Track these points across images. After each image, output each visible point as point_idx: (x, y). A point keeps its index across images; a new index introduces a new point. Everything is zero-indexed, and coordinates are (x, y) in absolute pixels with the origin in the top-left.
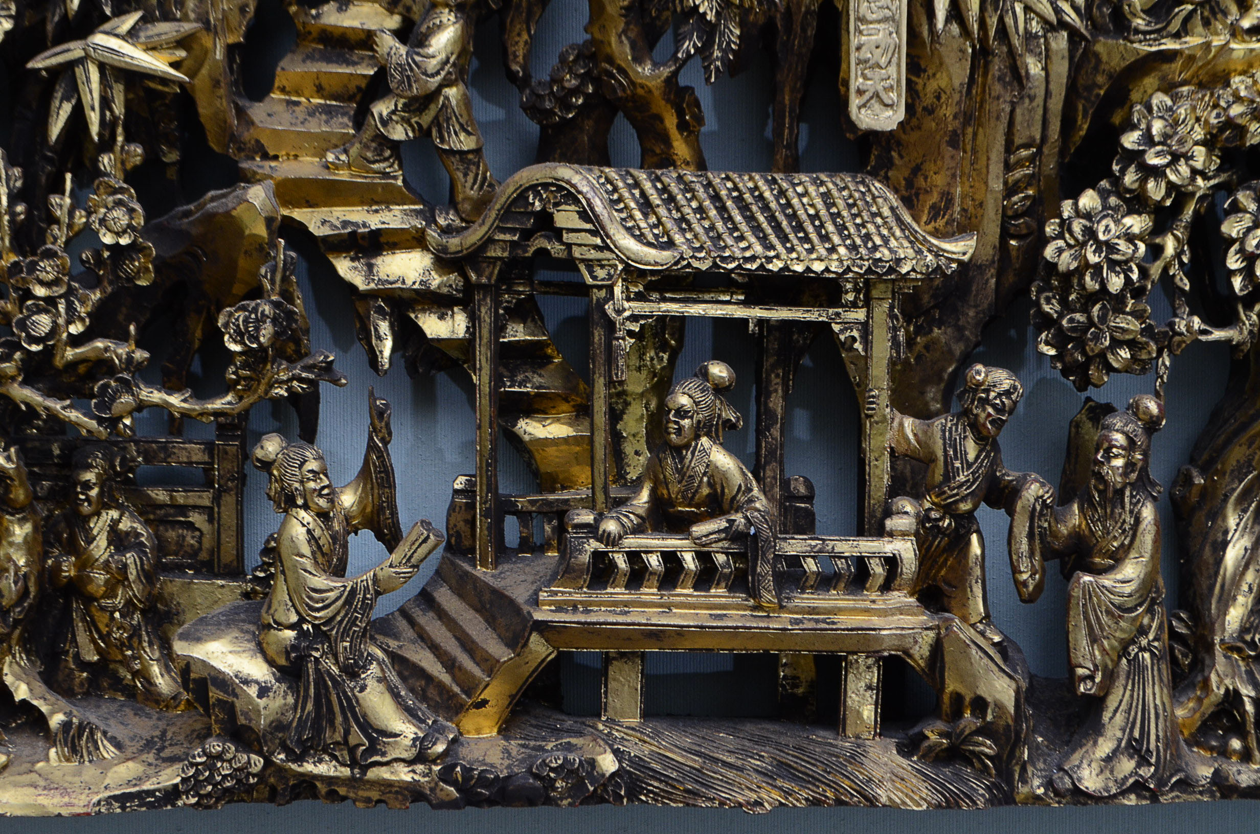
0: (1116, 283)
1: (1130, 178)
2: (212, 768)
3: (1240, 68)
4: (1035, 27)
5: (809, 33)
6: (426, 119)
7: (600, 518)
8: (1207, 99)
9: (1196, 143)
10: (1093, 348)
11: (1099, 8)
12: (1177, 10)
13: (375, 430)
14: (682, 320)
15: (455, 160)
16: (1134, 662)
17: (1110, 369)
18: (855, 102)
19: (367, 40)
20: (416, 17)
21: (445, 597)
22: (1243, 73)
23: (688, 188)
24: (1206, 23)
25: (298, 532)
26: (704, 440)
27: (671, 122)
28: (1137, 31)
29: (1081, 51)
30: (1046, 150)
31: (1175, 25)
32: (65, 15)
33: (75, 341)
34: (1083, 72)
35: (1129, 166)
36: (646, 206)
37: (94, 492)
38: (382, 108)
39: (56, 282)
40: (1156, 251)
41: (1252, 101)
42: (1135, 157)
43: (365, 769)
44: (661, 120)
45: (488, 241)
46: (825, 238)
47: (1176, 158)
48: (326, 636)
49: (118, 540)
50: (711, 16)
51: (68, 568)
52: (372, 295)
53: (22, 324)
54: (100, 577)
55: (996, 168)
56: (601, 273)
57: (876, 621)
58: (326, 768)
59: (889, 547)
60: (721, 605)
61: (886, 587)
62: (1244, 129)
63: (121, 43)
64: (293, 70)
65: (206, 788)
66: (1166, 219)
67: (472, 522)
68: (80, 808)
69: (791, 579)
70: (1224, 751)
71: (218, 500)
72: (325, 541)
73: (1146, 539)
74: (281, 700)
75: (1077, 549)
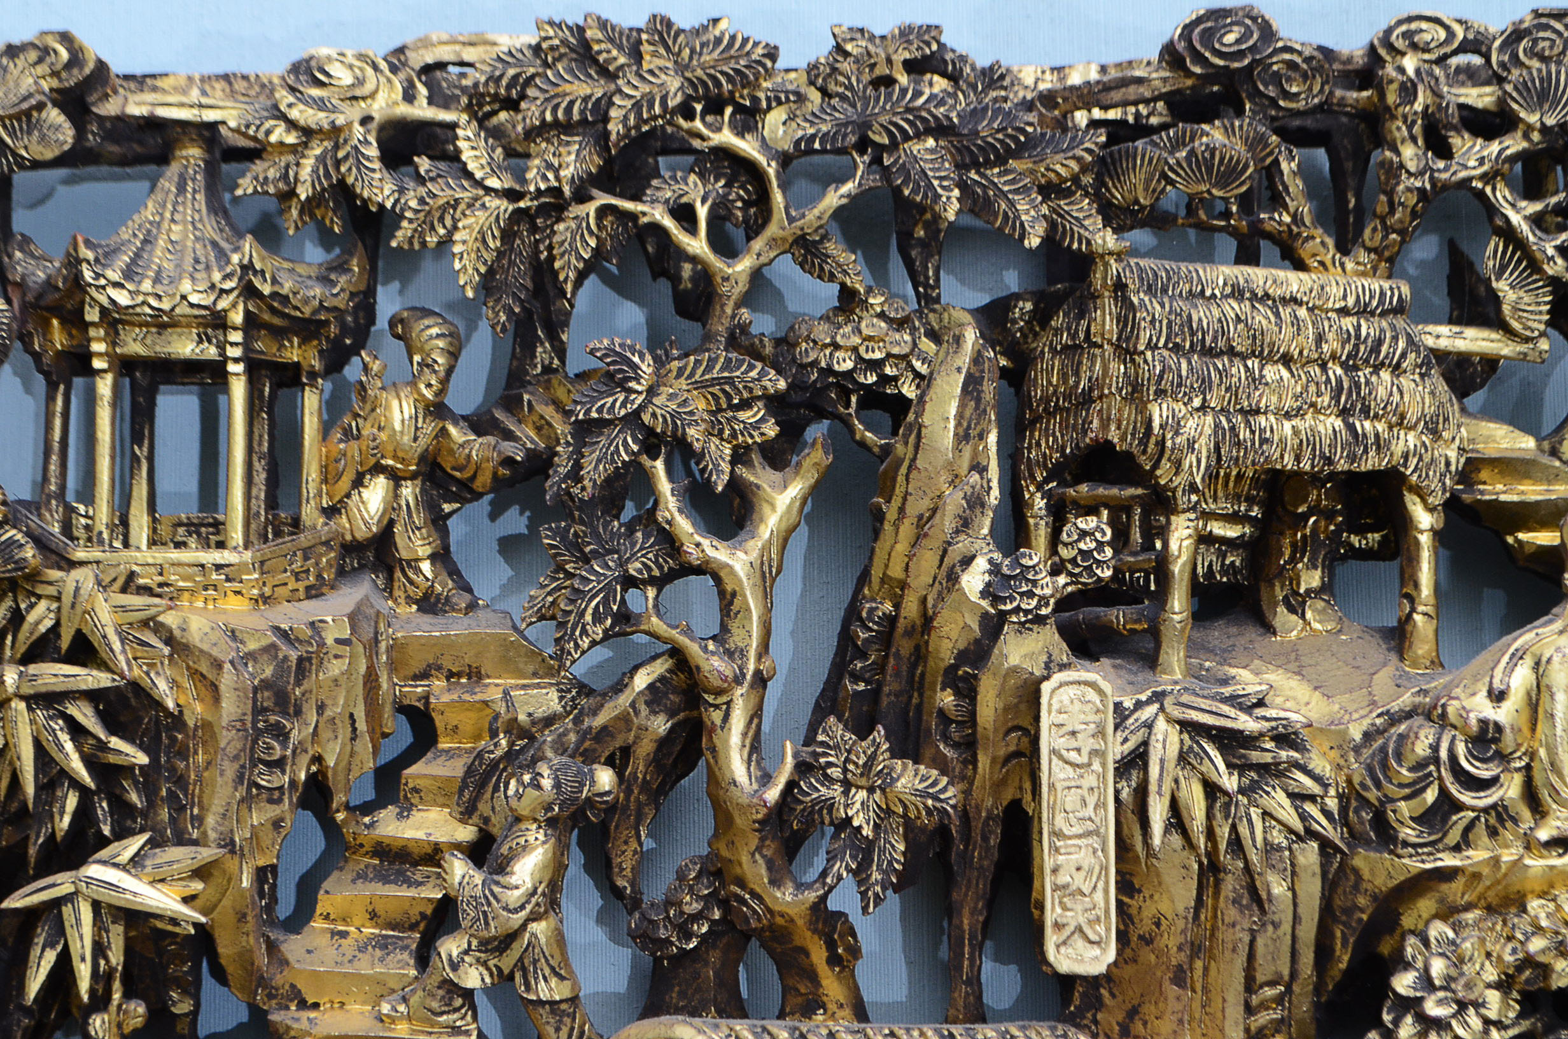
1: (1406, 1032)
3: (1538, 889)
4: (1278, 837)
5: (992, 842)
6: (507, 962)
8: (1498, 928)
9: (1489, 986)
11: (1357, 811)
12: (1454, 818)
15: (544, 1012)
18: (1051, 940)
19: (433, 856)
20: (495, 831)
22: (1542, 895)
24: (1493, 833)
27: (818, 955)
28: (1406, 844)
29: (1335, 865)
30: (1296, 988)
31: (1454, 836)
32: (53, 833)
34: (1340, 891)
35: (1404, 1015)
38: (451, 946)
41: (1557, 933)
42: (1411, 1006)
44: (807, 954)
47: (1462, 1006)
50: (867, 831)
55: (1235, 1011)
62: (1548, 967)
63: (122, 875)
64: (339, 893)
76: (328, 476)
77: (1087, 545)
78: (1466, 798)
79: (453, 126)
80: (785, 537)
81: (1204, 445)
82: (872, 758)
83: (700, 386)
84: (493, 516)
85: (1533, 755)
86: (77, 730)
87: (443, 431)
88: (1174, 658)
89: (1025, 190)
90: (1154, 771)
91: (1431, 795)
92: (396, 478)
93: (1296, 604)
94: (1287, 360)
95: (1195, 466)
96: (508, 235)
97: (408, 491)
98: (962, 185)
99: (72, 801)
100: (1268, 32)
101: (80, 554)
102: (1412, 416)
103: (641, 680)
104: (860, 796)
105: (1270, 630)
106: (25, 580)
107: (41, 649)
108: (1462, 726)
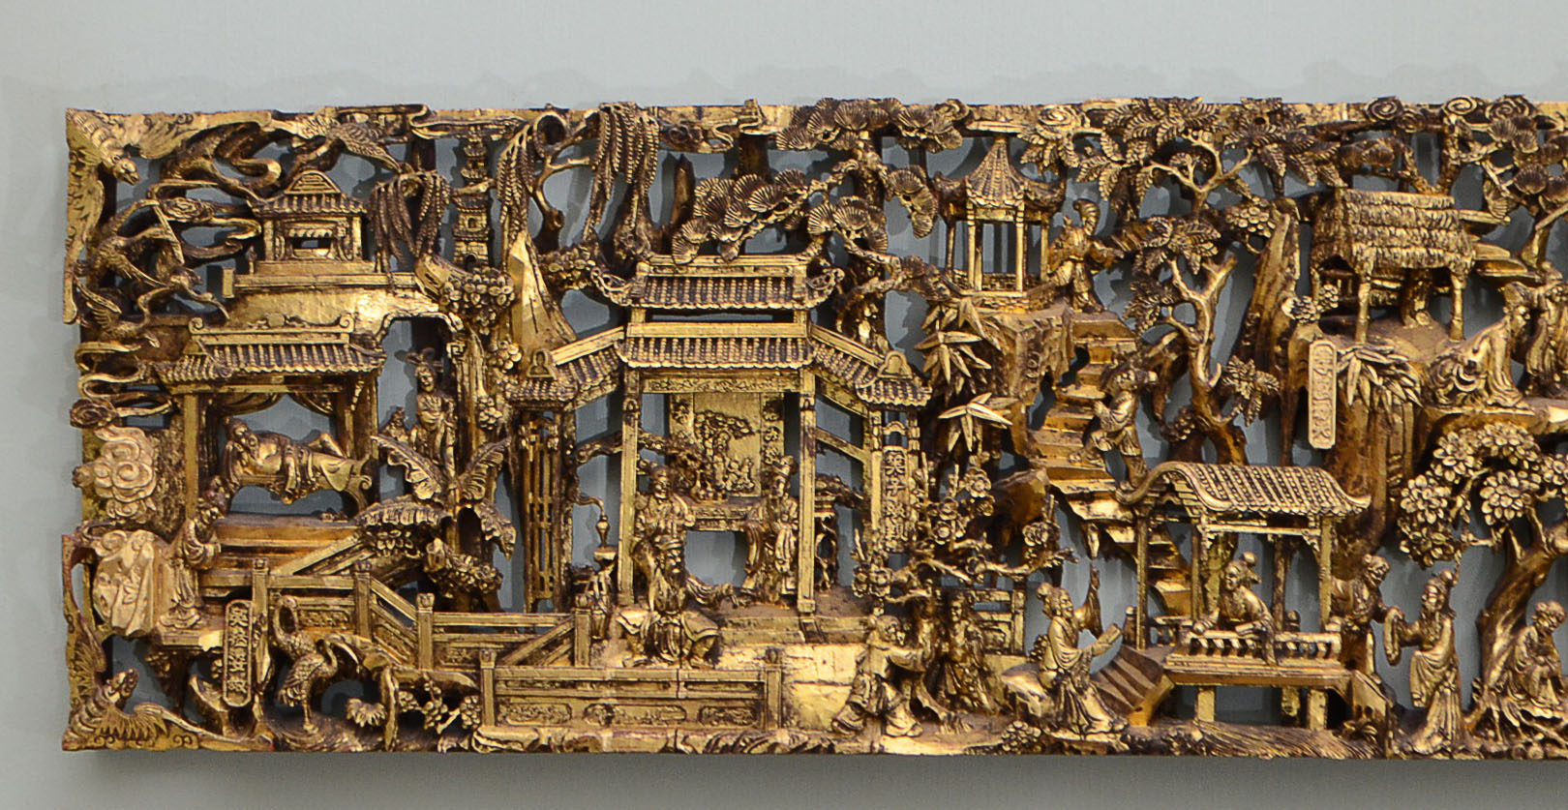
0: (1432, 519)
1: (1439, 471)
2: (1016, 734)
3: (1488, 421)
5: (1293, 403)
6: (1117, 441)
7: (1194, 622)
8: (1474, 435)
9: (1469, 455)
10: (1424, 548)
13: (1092, 582)
14: (1236, 535)
15: (1129, 460)
16: (1442, 693)
17: (1434, 559)
18: (1311, 436)
19: (1090, 403)
21: (1122, 663)
22: (1489, 423)
23: (1236, 473)
24: (1473, 401)
25: (1058, 629)
26: (1243, 588)
27: (1230, 442)
29: (1418, 412)
30: (1405, 457)
31: (1459, 402)
32: (954, 393)
33: (959, 540)
34: (1420, 421)
35: (1438, 465)
36: (1217, 481)
37: (959, 612)
38: (1096, 435)
39: (951, 513)
40: (1452, 504)
41: (1493, 437)
42: (1439, 461)
43: (1085, 735)
44: (1226, 441)
45: (1145, 497)
46: (1299, 497)
47: (1458, 461)
48: (1070, 675)
49: (968, 635)
50: (1247, 397)
51: (945, 648)
52: (1090, 521)
53: (936, 533)
54: (959, 652)
55: (1383, 465)
56: (1196, 512)
57: (1321, 671)
59: (1327, 638)
60: (1249, 665)
61: (1326, 657)
62: (1489, 449)
63: (982, 408)
64: (1054, 416)
65: (1014, 744)
66: (1457, 489)
67: (1135, 629)
68: (957, 751)
69: (1282, 652)
70: (1487, 738)
71: (1013, 618)
72: (1069, 632)
73: (1446, 635)
74: (1049, 704)
75: (1418, 642)
76: (1051, 262)
77: (1328, 295)
78: (1461, 388)
79: (1099, 135)
80: (1221, 289)
81: (1372, 259)
82: (1249, 371)
83: (1189, 235)
85: (1487, 372)
86: (964, 355)
87: (1093, 246)
88: (1362, 336)
89: (1310, 163)
90: (1350, 377)
91: (1450, 387)
92: (1075, 262)
93: (1414, 315)
94: (1405, 227)
95: (1369, 267)
96: (1119, 177)
97: (1079, 267)
98: (1287, 162)
99: (962, 381)
100: (1400, 107)
101: (964, 293)
102: (1452, 247)
103: (1166, 341)
104: (1244, 384)
105: (1404, 324)
106: (946, 302)
107: (951, 327)
108: (1462, 363)
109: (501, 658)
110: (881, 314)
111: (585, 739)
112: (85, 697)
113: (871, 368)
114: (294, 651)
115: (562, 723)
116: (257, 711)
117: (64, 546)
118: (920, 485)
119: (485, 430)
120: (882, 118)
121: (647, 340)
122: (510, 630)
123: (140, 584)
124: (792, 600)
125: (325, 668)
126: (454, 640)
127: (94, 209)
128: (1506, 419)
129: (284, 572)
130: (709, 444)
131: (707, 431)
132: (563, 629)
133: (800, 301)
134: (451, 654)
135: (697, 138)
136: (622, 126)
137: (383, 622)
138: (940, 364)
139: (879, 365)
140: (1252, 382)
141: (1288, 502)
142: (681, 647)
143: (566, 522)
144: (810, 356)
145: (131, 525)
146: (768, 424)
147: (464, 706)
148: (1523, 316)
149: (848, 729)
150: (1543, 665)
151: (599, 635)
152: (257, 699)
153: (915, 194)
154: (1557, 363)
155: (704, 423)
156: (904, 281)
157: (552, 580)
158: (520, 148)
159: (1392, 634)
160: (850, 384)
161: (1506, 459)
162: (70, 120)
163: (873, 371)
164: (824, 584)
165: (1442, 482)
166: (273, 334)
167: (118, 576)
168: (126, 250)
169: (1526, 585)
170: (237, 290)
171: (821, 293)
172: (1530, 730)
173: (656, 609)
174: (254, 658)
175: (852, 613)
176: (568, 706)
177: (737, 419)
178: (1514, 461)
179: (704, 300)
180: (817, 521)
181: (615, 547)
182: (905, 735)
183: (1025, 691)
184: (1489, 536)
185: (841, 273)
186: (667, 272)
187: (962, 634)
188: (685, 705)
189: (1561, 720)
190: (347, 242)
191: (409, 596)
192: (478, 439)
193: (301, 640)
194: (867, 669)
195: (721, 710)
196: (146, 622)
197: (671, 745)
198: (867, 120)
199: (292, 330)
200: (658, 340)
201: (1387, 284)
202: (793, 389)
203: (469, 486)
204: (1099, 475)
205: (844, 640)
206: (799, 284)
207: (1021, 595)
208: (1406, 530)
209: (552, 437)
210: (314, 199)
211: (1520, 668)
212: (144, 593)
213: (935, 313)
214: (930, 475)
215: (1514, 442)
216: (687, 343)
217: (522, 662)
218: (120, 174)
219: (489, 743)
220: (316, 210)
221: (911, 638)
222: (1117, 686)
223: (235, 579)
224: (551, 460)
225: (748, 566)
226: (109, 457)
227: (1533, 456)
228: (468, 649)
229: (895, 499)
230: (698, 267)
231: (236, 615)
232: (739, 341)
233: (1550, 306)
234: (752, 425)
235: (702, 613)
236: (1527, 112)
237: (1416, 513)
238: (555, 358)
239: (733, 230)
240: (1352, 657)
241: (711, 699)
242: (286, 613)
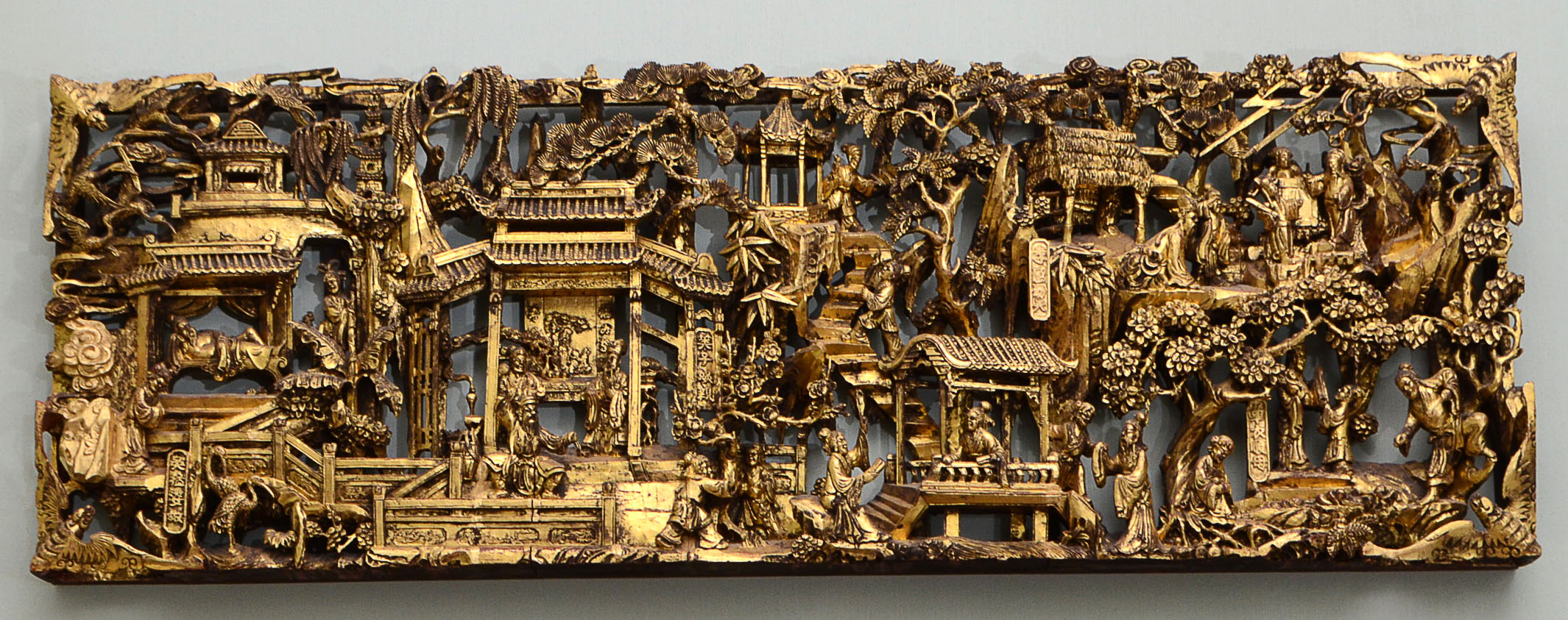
0: (1127, 373)
1: (1131, 336)
2: (804, 544)
3: (1169, 299)
4: (1097, 287)
5: (1016, 291)
6: (879, 320)
7: (943, 455)
8: (1158, 309)
9: (1154, 324)
10: (1122, 397)
11: (1119, 279)
13: (861, 432)
15: (889, 335)
16: (1139, 508)
17: (1129, 406)
18: (1032, 311)
21: (885, 496)
23: (974, 342)
24: (1157, 284)
25: (836, 462)
26: (981, 428)
27: (967, 324)
29: (1114, 295)
30: (1103, 331)
31: (1146, 284)
32: (751, 286)
33: (756, 395)
34: (1115, 302)
35: (1131, 332)
36: (959, 347)
37: (756, 457)
38: (863, 317)
39: (750, 374)
40: (1142, 365)
41: (1173, 310)
42: (1132, 329)
43: (859, 544)
44: (963, 323)
45: (902, 363)
46: (1023, 359)
47: (1147, 329)
48: (846, 497)
49: (762, 477)
50: (981, 284)
51: (745, 485)
52: (858, 387)
53: (739, 389)
54: (756, 490)
55: (1086, 339)
56: (943, 370)
57: (1044, 492)
58: (845, 545)
59: (1048, 466)
60: (988, 487)
61: (1048, 481)
62: (1170, 319)
63: (773, 293)
64: (828, 308)
65: (802, 552)
66: (1145, 352)
67: (895, 471)
68: (757, 559)
69: (1013, 478)
70: (1175, 543)
71: (797, 467)
72: (845, 464)
73: (1141, 462)
74: (829, 521)
75: (1119, 470)
76: (824, 191)
77: (1042, 204)
78: (1147, 272)
79: (862, 91)
80: (958, 203)
81: (1076, 177)
82: (982, 263)
83: (934, 161)
84: (867, 210)
85: (1167, 262)
86: (759, 255)
87: (857, 179)
88: (1068, 237)
89: (1025, 108)
90: (1061, 265)
91: (1139, 273)
92: (843, 192)
93: (1106, 228)
94: (1100, 155)
95: (1073, 183)
96: (878, 121)
97: (846, 196)
98: (1008, 106)
99: (757, 276)
100: (1094, 63)
101: (759, 208)
102: (1136, 171)
103: (916, 246)
104: (979, 273)
105: (1098, 235)
106: (743, 216)
107: (749, 233)
108: (1148, 254)
109: (389, 494)
110: (692, 232)
111: (457, 554)
112: (50, 531)
113: (686, 266)
114: (222, 490)
115: (439, 543)
116: (191, 538)
117: (37, 409)
118: (723, 355)
119: (379, 316)
120: (694, 75)
121: (509, 246)
122: (397, 471)
123: (98, 440)
124: (622, 450)
125: (247, 502)
126: (352, 480)
127: (70, 149)
128: (1183, 297)
129: (218, 430)
130: (555, 337)
131: (554, 327)
132: (440, 468)
133: (630, 212)
134: (350, 492)
135: (550, 91)
136: (491, 82)
137: (295, 467)
138: (740, 261)
139: (692, 263)
140: (984, 272)
141: (1015, 363)
142: (535, 484)
143: (442, 398)
144: (638, 254)
145: (91, 395)
146: (603, 322)
147: (359, 530)
148: (1193, 219)
149: (669, 543)
150: (1218, 484)
151: (469, 479)
152: (191, 528)
153: (720, 132)
154: (1218, 260)
155: (551, 322)
156: (712, 198)
157: (431, 433)
158: (410, 100)
159: (1099, 461)
160: (669, 277)
161: (1184, 327)
162: (53, 80)
163: (687, 268)
164: (648, 440)
165: (1135, 346)
166: (210, 246)
167: (81, 434)
168: (94, 181)
169: (1200, 430)
170: (182, 212)
171: (647, 207)
172: (1210, 536)
173: (515, 453)
174: (189, 496)
175: (671, 458)
176: (443, 530)
177: (578, 318)
178: (1190, 329)
179: (554, 213)
180: (643, 390)
181: (482, 414)
182: (715, 548)
183: (810, 511)
184: (1171, 388)
185: (663, 192)
186: (525, 194)
187: (758, 475)
188: (538, 527)
189: (1234, 526)
190: (271, 178)
191: (317, 446)
192: (374, 325)
193: (227, 482)
194: (685, 495)
195: (567, 531)
196: (102, 469)
197: (527, 557)
198: (682, 77)
199: (226, 243)
200: (518, 246)
201: (1084, 208)
202: (624, 286)
203: (365, 358)
204: (866, 351)
205: (664, 478)
206: (630, 202)
207: (803, 448)
208: (1106, 385)
209: (433, 320)
210: (246, 143)
211: (1199, 486)
212: (101, 446)
213: (735, 225)
214: (733, 348)
215: (1190, 313)
216: (541, 248)
217: (407, 495)
218: (92, 122)
219: (379, 559)
220: (248, 150)
221: (719, 474)
222: (882, 511)
223: (175, 437)
224: (432, 340)
225: (588, 424)
226: (76, 341)
227: (1205, 324)
228: (363, 487)
229: (705, 369)
230: (550, 190)
231: (176, 462)
232: (582, 246)
233: (1213, 216)
234: (590, 322)
235: (550, 457)
236: (1190, 69)
237: (1115, 370)
238: (436, 261)
239: (578, 161)
240: (1067, 480)
241: (559, 522)
242: (216, 459)
